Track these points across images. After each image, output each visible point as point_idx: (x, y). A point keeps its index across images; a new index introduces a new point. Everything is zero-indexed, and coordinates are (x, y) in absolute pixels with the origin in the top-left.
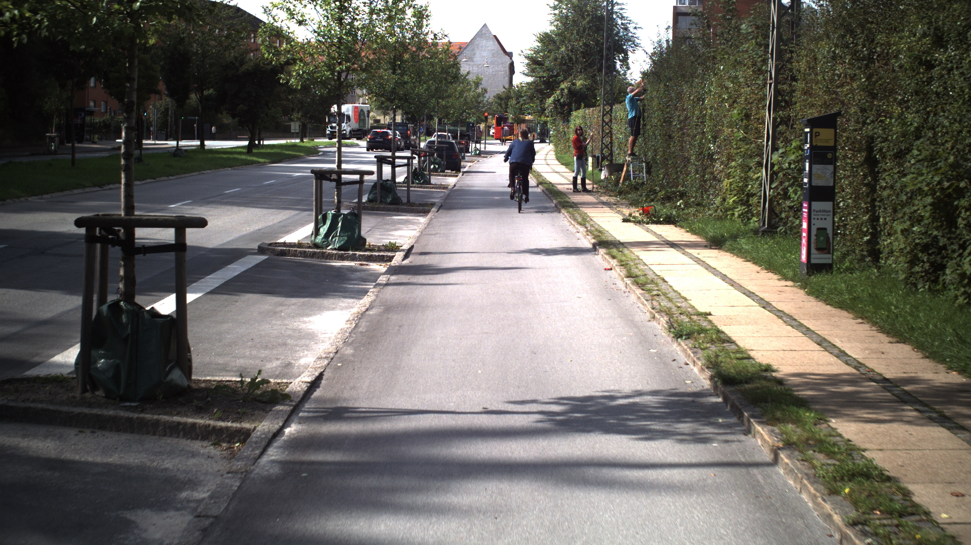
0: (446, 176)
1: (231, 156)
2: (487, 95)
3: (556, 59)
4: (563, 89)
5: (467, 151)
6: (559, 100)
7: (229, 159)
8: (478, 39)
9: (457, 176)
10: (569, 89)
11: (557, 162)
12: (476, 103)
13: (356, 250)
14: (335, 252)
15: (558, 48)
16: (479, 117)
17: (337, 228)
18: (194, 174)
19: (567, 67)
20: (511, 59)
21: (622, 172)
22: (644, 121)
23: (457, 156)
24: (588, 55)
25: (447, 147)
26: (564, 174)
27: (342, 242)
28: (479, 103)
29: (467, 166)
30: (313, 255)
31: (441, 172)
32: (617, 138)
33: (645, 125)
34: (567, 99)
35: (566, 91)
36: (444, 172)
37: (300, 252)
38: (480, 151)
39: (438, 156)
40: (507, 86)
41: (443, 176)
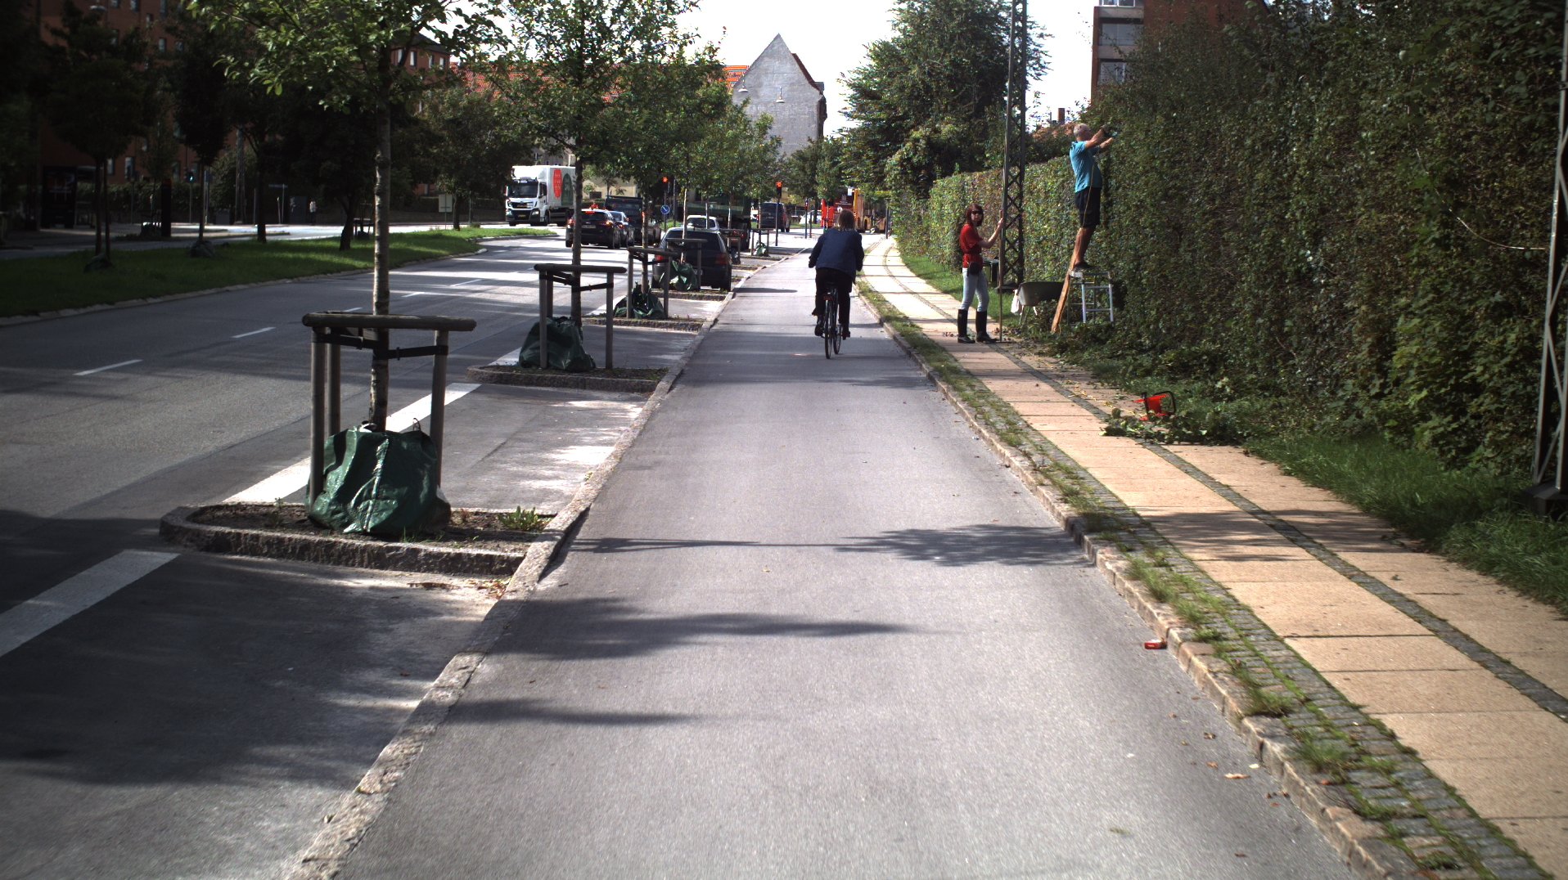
0: (701, 298)
1: (302, 256)
2: (781, 151)
3: (902, 89)
4: (917, 140)
5: (745, 248)
6: (909, 159)
7: (295, 261)
8: (766, 59)
9: (722, 299)
10: (928, 139)
11: (907, 272)
12: (762, 163)
13: (420, 538)
14: (360, 543)
15: (907, 70)
16: (766, 188)
17: (371, 475)
18: (208, 292)
19: (921, 103)
20: (821, 93)
21: (1058, 299)
22: (1107, 195)
23: (724, 261)
24: (958, 81)
25: (703, 243)
26: (927, 297)
27: (384, 516)
28: (767, 163)
29: (743, 276)
30: (303, 551)
31: (691, 290)
32: (1033, 230)
33: (1110, 204)
34: (925, 157)
35: (922, 142)
36: (698, 290)
37: (269, 542)
38: (767, 248)
39: (687, 259)
40: (814, 138)
41: (695, 298)
